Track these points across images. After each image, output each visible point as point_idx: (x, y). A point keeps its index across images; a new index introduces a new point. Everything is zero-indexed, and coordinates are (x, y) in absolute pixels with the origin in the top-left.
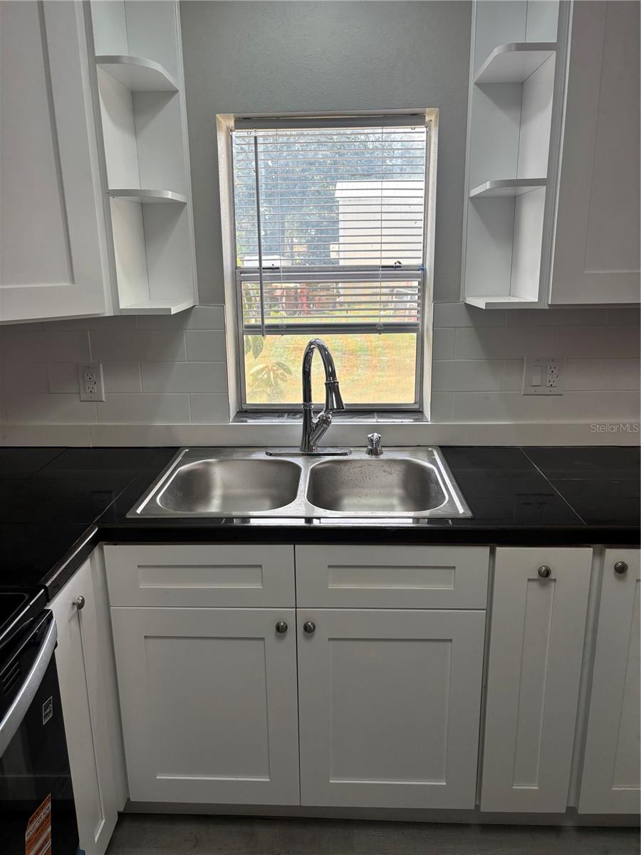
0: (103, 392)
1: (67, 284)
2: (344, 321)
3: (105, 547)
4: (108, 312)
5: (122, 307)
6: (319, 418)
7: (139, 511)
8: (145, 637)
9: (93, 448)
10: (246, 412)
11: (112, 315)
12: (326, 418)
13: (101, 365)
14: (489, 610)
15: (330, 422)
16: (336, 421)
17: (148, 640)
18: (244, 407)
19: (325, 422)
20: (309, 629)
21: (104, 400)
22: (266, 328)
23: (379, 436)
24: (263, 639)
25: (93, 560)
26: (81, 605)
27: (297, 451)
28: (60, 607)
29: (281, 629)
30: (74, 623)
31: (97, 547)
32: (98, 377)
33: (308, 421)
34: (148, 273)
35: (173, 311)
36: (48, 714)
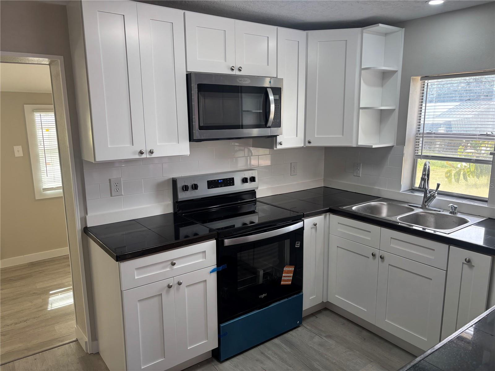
0: (361, 173)
1: (341, 136)
2: (459, 157)
3: (331, 215)
4: (354, 145)
5: (359, 144)
6: (430, 194)
7: (344, 208)
8: (337, 246)
9: (355, 193)
10: (414, 190)
11: (356, 146)
12: (434, 195)
13: (361, 164)
14: (447, 271)
15: (435, 197)
16: (438, 197)
17: (338, 248)
18: (413, 188)
19: (434, 197)
20: (382, 258)
21: (360, 176)
22: (423, 156)
23: (456, 206)
24: (368, 258)
25: (325, 217)
26: (315, 225)
27: (420, 206)
28: (308, 222)
29: (373, 255)
30: (313, 230)
31: (327, 213)
32: (360, 168)
33: (426, 194)
34: (380, 133)
35: (374, 147)
36: (298, 245)
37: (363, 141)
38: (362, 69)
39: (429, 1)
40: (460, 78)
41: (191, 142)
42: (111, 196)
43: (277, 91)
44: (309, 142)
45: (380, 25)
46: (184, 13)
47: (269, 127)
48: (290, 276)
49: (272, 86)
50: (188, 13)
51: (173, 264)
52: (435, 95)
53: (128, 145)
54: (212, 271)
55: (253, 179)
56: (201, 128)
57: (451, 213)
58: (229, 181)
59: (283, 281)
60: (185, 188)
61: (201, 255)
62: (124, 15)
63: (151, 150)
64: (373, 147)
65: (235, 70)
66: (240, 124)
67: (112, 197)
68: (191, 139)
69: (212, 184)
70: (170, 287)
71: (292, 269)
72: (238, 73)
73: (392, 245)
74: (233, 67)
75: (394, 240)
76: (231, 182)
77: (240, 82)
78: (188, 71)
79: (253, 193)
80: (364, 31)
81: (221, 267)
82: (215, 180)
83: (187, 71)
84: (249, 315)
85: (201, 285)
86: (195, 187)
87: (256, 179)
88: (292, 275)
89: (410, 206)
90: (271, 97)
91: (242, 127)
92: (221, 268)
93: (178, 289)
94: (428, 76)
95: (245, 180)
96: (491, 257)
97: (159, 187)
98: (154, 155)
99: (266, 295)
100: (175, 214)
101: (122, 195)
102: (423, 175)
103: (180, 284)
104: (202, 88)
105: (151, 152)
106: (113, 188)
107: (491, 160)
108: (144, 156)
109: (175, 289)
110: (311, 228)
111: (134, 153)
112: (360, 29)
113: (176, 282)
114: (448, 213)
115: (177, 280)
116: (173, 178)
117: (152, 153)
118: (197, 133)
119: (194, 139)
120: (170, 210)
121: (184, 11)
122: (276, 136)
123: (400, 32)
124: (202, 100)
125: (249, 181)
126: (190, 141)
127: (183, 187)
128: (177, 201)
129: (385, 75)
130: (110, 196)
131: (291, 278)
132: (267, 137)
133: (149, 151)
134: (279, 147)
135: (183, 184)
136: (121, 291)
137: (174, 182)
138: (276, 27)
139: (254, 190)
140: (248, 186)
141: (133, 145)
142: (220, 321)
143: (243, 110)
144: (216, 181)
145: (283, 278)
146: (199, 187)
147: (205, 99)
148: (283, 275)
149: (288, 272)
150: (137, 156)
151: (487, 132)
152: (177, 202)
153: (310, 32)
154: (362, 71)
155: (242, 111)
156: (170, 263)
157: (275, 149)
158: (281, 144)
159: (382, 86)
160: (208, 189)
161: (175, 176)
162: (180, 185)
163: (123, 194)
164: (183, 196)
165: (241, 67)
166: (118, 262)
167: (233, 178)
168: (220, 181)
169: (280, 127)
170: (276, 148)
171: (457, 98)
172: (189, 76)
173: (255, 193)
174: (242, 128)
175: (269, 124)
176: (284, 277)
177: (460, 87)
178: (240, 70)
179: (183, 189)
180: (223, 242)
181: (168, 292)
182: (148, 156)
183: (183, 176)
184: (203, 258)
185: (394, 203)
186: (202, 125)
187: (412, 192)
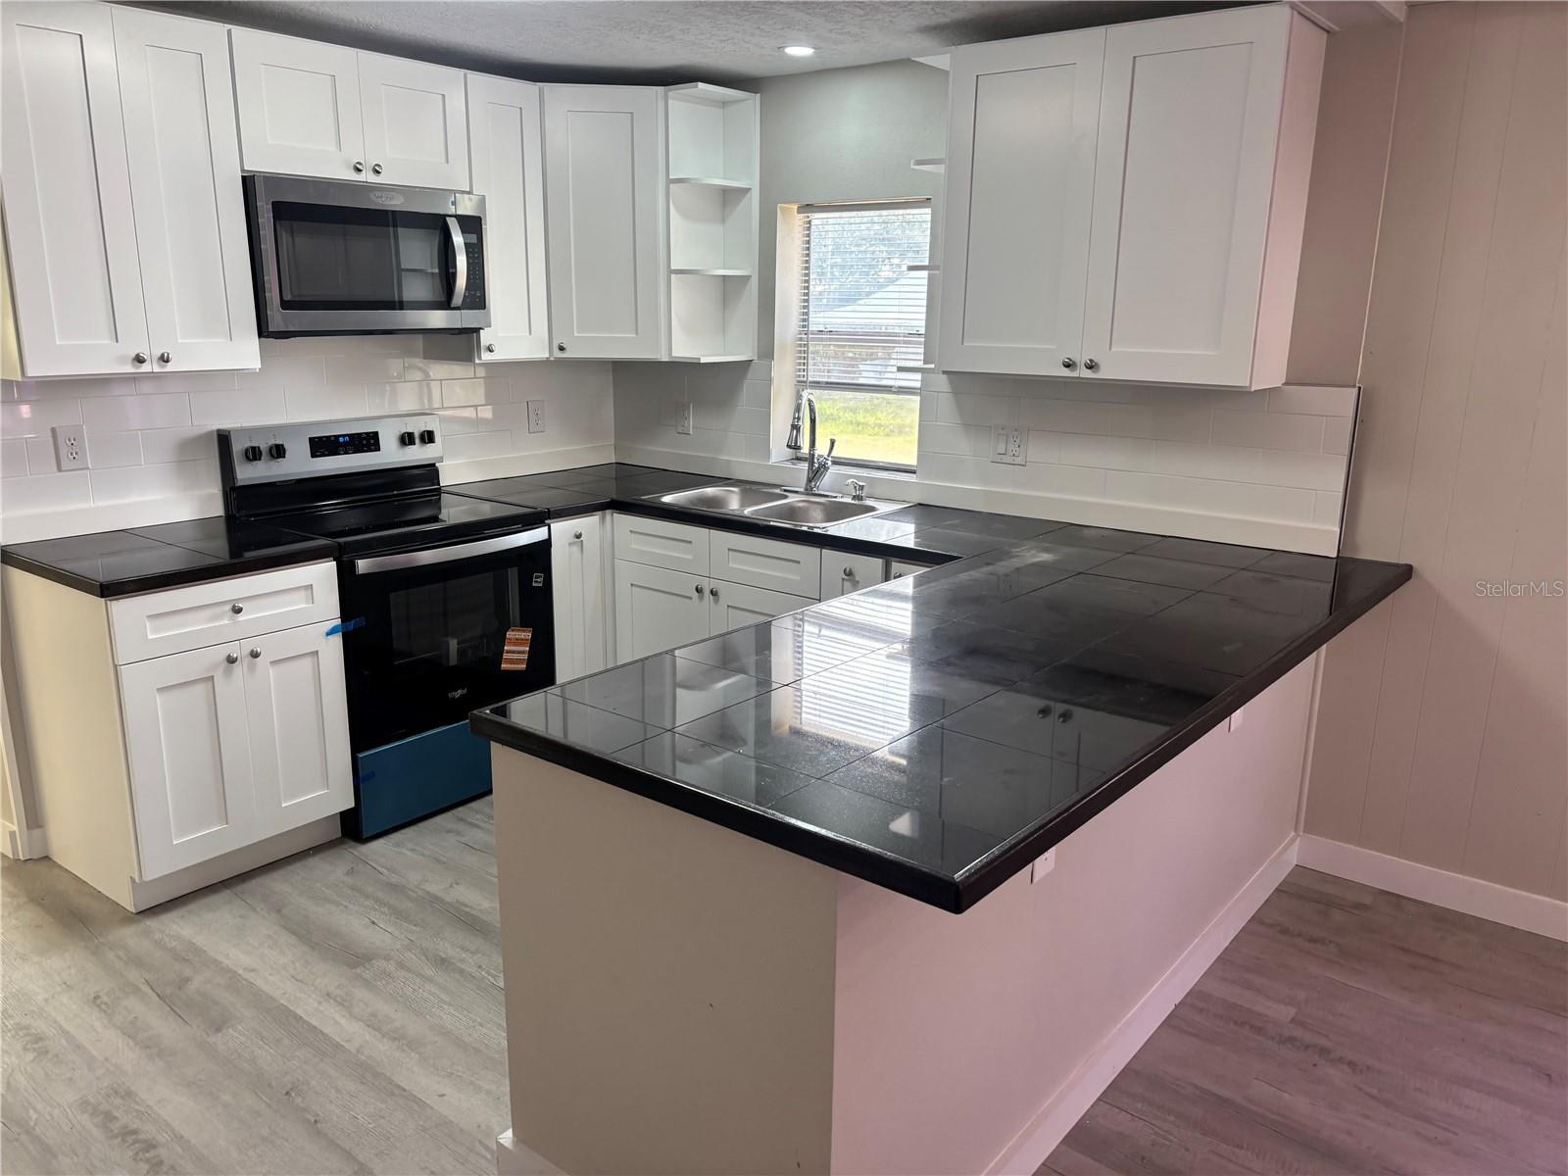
0: (692, 427)
1: (633, 335)
3: (615, 514)
4: (664, 358)
5: (673, 355)
6: (819, 464)
7: (644, 498)
8: (634, 584)
10: (799, 459)
11: (667, 360)
12: (824, 465)
13: (691, 406)
15: (827, 469)
17: (635, 588)
19: (824, 469)
20: (713, 593)
21: (691, 433)
22: (811, 382)
23: (861, 484)
24: (691, 598)
25: (603, 519)
26: (578, 536)
27: (802, 490)
28: (561, 530)
29: (698, 590)
30: (576, 549)
31: (607, 511)
32: (689, 413)
33: (812, 463)
34: (724, 331)
35: (703, 360)
36: (538, 582)
37: (683, 348)
38: (670, 181)
39: (784, 47)
40: (872, 213)
41: (262, 339)
42: (59, 470)
43: (473, 225)
44: (562, 349)
45: (701, 85)
46: (229, 32)
47: (458, 308)
48: (523, 652)
49: (459, 213)
50: (240, 33)
51: (238, 611)
52: (831, 248)
53: (106, 341)
54: (330, 633)
55: (428, 437)
56: (285, 305)
57: (854, 498)
58: (365, 439)
59: (506, 663)
60: (253, 454)
61: (302, 594)
62: (81, 36)
63: (163, 355)
64: (702, 362)
65: (364, 172)
66: (397, 299)
67: (59, 474)
68: (263, 331)
69: (323, 446)
70: (231, 660)
71: (527, 635)
72: (372, 178)
73: (731, 565)
74: (360, 164)
75: (734, 553)
76: (372, 442)
77: (379, 201)
78: (246, 168)
79: (430, 472)
80: (670, 94)
81: (352, 622)
82: (328, 437)
83: (243, 170)
84: (424, 735)
85: (308, 662)
86: (278, 452)
87: (438, 437)
88: (527, 649)
89: (785, 491)
90: (458, 239)
91: (401, 305)
92: (351, 625)
93: (252, 669)
94: (811, 205)
95: (407, 439)
96: (880, 560)
97: (187, 449)
98: (170, 367)
99: (465, 691)
100: (230, 518)
101: (88, 468)
102: (794, 418)
103: (255, 655)
104: (284, 212)
105: (164, 359)
106: (64, 451)
107: (918, 385)
108: (146, 368)
109: (245, 665)
110: (570, 544)
111: (122, 360)
112: (660, 89)
113: (246, 651)
114: (849, 500)
115: (248, 646)
116: (218, 430)
117: (167, 361)
118: (277, 318)
119: (270, 330)
120: (217, 509)
121: (231, 26)
122: (477, 330)
123: (749, 103)
124: (285, 237)
125: (417, 441)
126: (260, 335)
127: (247, 451)
128: (232, 485)
129: (728, 197)
130: (55, 469)
131: (526, 656)
132: (456, 332)
133: (159, 355)
134: (486, 357)
135: (248, 444)
136: (116, 667)
137: (224, 439)
138: (461, 72)
139: (434, 465)
140: (417, 454)
141: (117, 341)
142: (356, 747)
143: (403, 267)
144: (333, 438)
145: (505, 656)
146: (287, 453)
147: (293, 236)
148: (506, 648)
149: (518, 642)
150: (129, 369)
151: (917, 329)
152: (234, 489)
153: (548, 87)
154: (671, 185)
155: (400, 270)
156: (228, 607)
157: (477, 361)
158: (490, 349)
159: (723, 221)
160: (312, 457)
161: (225, 424)
162: (238, 447)
163: (90, 466)
164: (248, 474)
165: (379, 165)
166: (103, 599)
167: (376, 434)
168: (341, 439)
169: (484, 308)
170: (480, 358)
171: (868, 256)
172: (248, 183)
173: (436, 472)
174: (401, 309)
175: (457, 300)
176: (508, 652)
177: (872, 233)
178: (378, 172)
179: (248, 458)
180: (353, 566)
181: (228, 673)
182: (157, 369)
183: (244, 425)
184: (307, 602)
185: (754, 487)
186: (288, 297)
187: (794, 464)
